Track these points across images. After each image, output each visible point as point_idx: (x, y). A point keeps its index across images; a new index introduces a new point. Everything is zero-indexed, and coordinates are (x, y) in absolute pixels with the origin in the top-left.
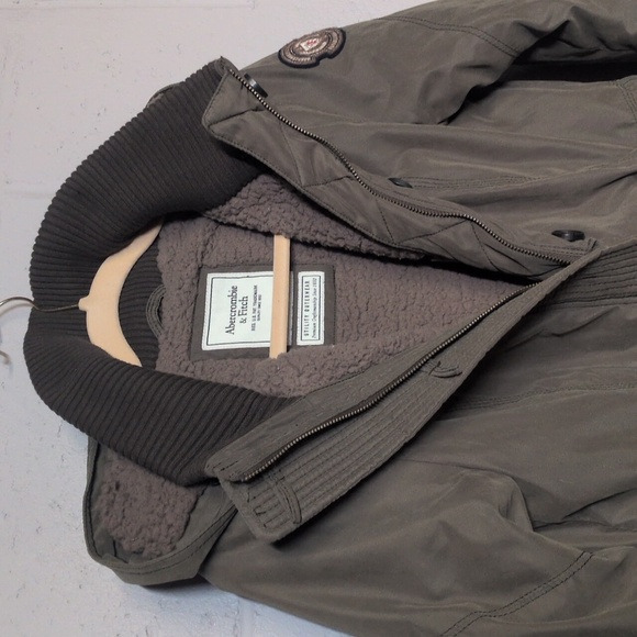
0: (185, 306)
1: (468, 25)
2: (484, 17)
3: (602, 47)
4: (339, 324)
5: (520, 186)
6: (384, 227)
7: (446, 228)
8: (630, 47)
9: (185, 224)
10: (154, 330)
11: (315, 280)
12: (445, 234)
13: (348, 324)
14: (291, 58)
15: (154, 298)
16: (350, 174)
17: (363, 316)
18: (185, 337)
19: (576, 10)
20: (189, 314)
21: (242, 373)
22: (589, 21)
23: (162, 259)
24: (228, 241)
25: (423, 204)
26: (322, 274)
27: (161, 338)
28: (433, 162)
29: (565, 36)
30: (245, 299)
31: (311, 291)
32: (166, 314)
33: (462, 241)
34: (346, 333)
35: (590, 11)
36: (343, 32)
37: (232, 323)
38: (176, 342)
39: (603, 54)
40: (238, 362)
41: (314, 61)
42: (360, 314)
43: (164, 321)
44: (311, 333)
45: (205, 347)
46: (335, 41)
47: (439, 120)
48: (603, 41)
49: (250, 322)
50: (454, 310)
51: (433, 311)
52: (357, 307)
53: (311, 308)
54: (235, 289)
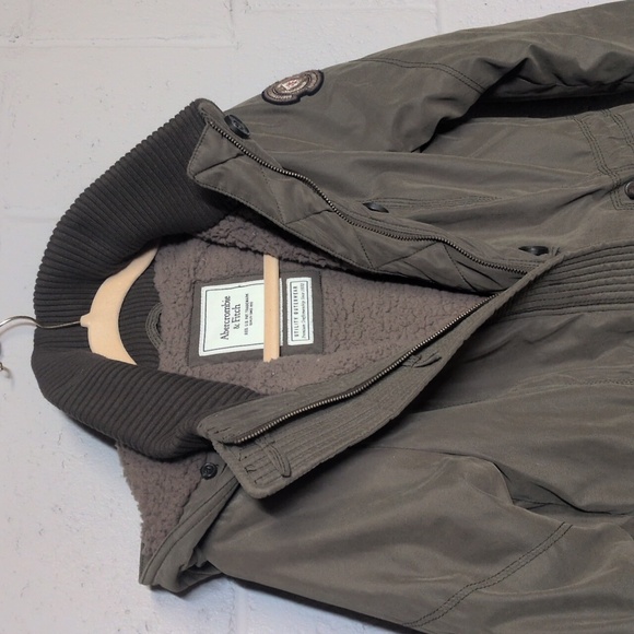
0: (181, 318)
1: (437, 62)
2: (451, 55)
3: (559, 83)
4: (327, 324)
5: (488, 204)
6: (363, 254)
7: (419, 249)
8: (585, 81)
9: (179, 247)
10: (154, 342)
11: (302, 285)
12: (418, 256)
13: (335, 324)
14: (274, 96)
15: (152, 315)
16: (328, 207)
17: (350, 317)
18: (183, 345)
19: (534, 49)
20: (185, 325)
21: (238, 377)
22: (546, 59)
23: (159, 280)
24: (220, 258)
25: (398, 229)
26: (309, 279)
27: (161, 348)
28: (407, 185)
29: (524, 73)
30: (238, 307)
31: (299, 296)
32: (164, 327)
33: (436, 261)
34: (335, 333)
35: (546, 49)
36: (321, 74)
37: (226, 330)
38: (174, 351)
39: (559, 89)
40: (233, 365)
41: (295, 98)
42: (347, 315)
43: (163, 334)
44: (301, 334)
45: (201, 353)
46: (314, 81)
47: (411, 149)
48: (559, 77)
49: (242, 327)
50: (435, 312)
51: (416, 313)
52: (344, 309)
53: (300, 311)
54: (228, 299)
